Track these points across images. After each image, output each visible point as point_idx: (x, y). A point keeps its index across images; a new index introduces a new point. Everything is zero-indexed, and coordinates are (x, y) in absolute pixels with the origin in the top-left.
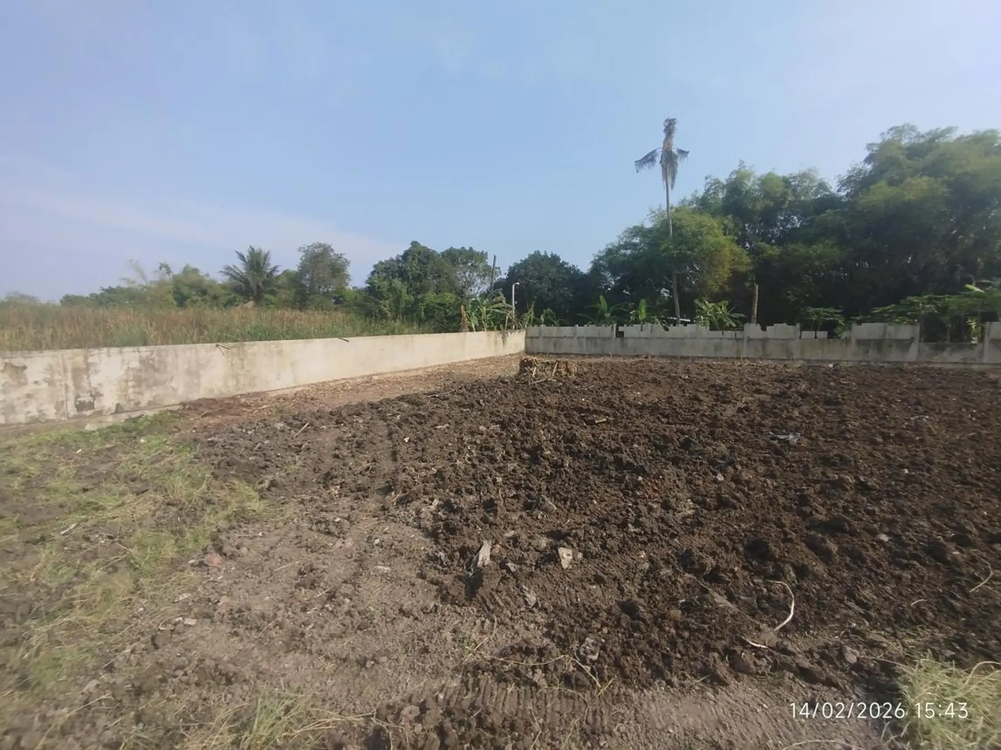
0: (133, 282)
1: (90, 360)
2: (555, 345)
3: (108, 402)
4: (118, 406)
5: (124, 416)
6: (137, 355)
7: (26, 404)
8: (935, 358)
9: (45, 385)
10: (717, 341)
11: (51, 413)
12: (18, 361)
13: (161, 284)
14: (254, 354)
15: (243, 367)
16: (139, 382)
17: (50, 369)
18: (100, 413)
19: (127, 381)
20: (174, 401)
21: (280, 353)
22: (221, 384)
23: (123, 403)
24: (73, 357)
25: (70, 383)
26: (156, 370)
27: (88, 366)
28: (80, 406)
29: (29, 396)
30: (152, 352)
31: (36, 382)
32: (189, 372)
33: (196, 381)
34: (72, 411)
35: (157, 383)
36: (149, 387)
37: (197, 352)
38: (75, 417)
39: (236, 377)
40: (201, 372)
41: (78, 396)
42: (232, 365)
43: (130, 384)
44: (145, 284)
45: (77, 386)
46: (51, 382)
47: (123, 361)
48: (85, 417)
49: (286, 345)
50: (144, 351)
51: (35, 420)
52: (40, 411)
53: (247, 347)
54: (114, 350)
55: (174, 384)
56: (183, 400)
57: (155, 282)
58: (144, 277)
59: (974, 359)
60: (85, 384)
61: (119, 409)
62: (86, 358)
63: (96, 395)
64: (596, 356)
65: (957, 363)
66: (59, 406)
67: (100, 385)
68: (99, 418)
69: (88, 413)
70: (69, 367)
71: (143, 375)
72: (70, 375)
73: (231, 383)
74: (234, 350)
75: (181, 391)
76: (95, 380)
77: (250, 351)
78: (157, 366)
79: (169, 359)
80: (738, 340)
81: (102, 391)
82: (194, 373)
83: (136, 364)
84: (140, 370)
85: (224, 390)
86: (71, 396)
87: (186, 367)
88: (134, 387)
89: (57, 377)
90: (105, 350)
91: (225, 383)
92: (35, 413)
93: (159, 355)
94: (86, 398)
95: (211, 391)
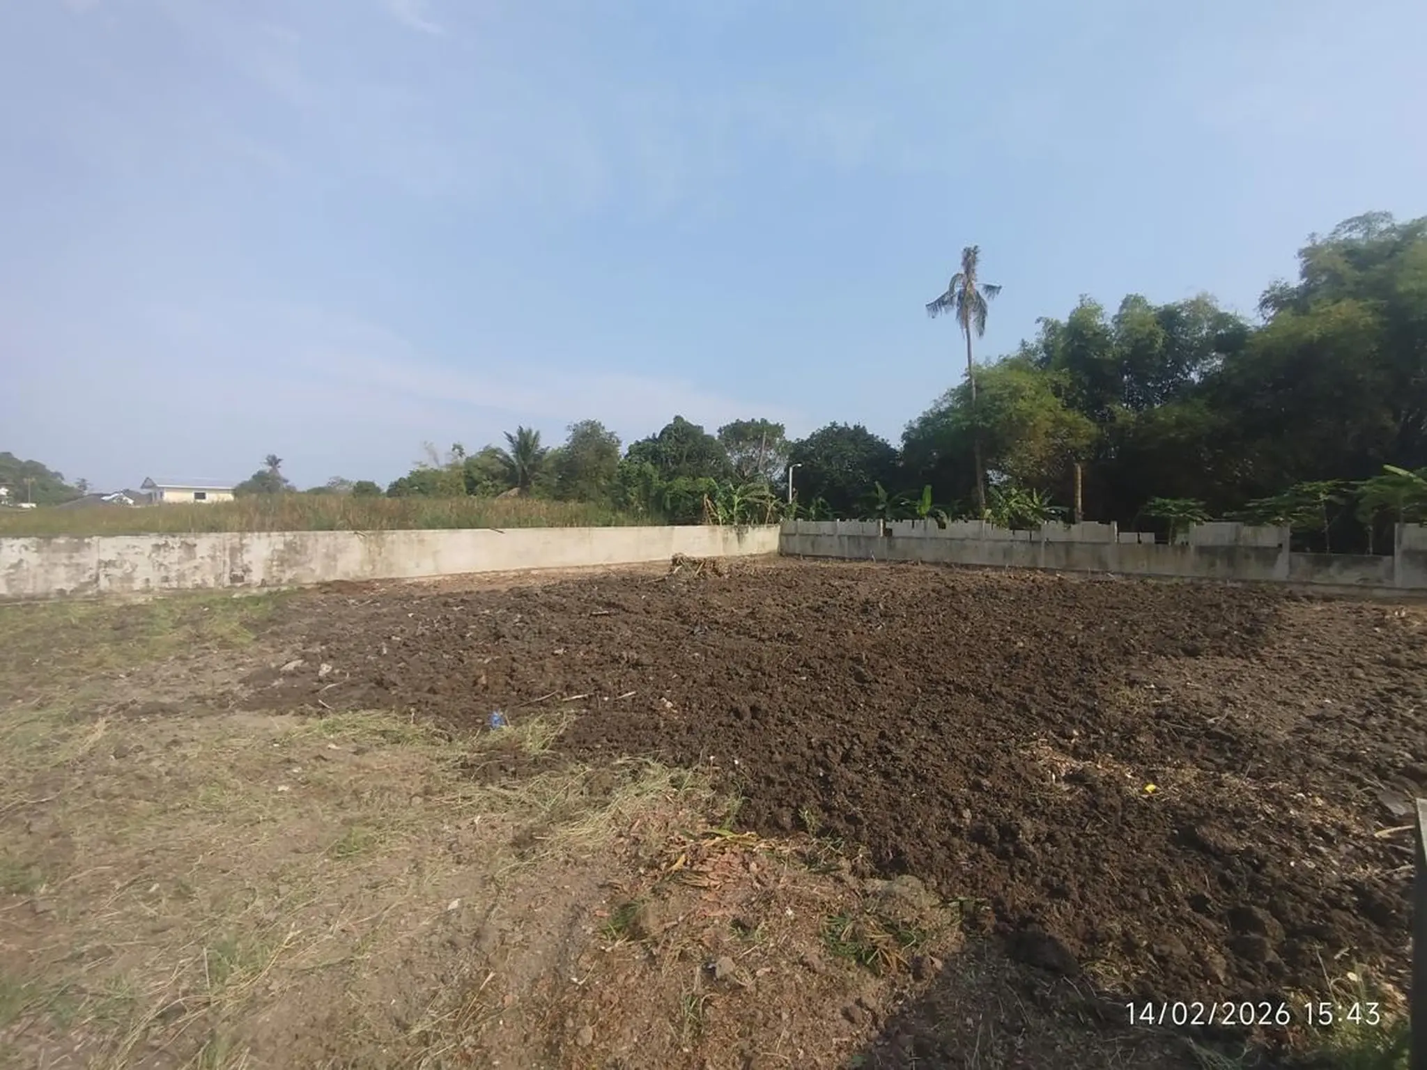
0: (425, 466)
1: (244, 541)
2: (813, 544)
3: (256, 576)
4: (263, 580)
5: (265, 590)
6: (283, 539)
7: (193, 574)
8: (1318, 578)
9: (209, 560)
10: (1005, 544)
11: (211, 583)
12: (191, 540)
13: (454, 467)
14: (393, 542)
15: (380, 554)
16: (282, 562)
17: (214, 547)
18: (248, 585)
19: (272, 561)
20: (309, 581)
21: (421, 541)
22: (357, 568)
23: (267, 579)
24: (230, 538)
25: (228, 560)
26: (297, 552)
27: (242, 546)
28: (234, 579)
29: (196, 567)
30: (295, 536)
31: (202, 558)
32: (327, 555)
33: (333, 563)
34: (227, 583)
35: (297, 564)
36: (290, 567)
37: (336, 538)
38: (229, 587)
39: (373, 562)
40: (338, 556)
41: (232, 570)
42: (370, 551)
43: (275, 563)
44: (436, 467)
45: (233, 563)
46: (213, 558)
47: (270, 544)
48: (236, 587)
49: (428, 534)
50: (289, 536)
51: (198, 587)
52: (203, 580)
53: (384, 536)
54: (264, 534)
55: (312, 566)
56: (320, 580)
57: (447, 466)
58: (436, 460)
59: (1379, 581)
60: (238, 561)
61: (264, 584)
62: (241, 539)
63: (247, 570)
64: (859, 559)
65: (1350, 586)
66: (218, 577)
67: (250, 562)
68: (246, 590)
69: (239, 584)
70: (228, 546)
71: (287, 556)
72: (227, 552)
73: (368, 568)
74: (372, 537)
75: (318, 572)
76: (246, 558)
77: (390, 538)
78: (299, 548)
79: (310, 544)
80: (1032, 543)
81: (252, 567)
82: (331, 557)
83: (281, 547)
84: (283, 552)
85: (360, 574)
86: (227, 569)
87: (324, 550)
88: (277, 566)
89: (218, 554)
90: (256, 534)
91: (362, 568)
92: (199, 582)
93: (301, 540)
94: (239, 573)
95: (347, 574)
